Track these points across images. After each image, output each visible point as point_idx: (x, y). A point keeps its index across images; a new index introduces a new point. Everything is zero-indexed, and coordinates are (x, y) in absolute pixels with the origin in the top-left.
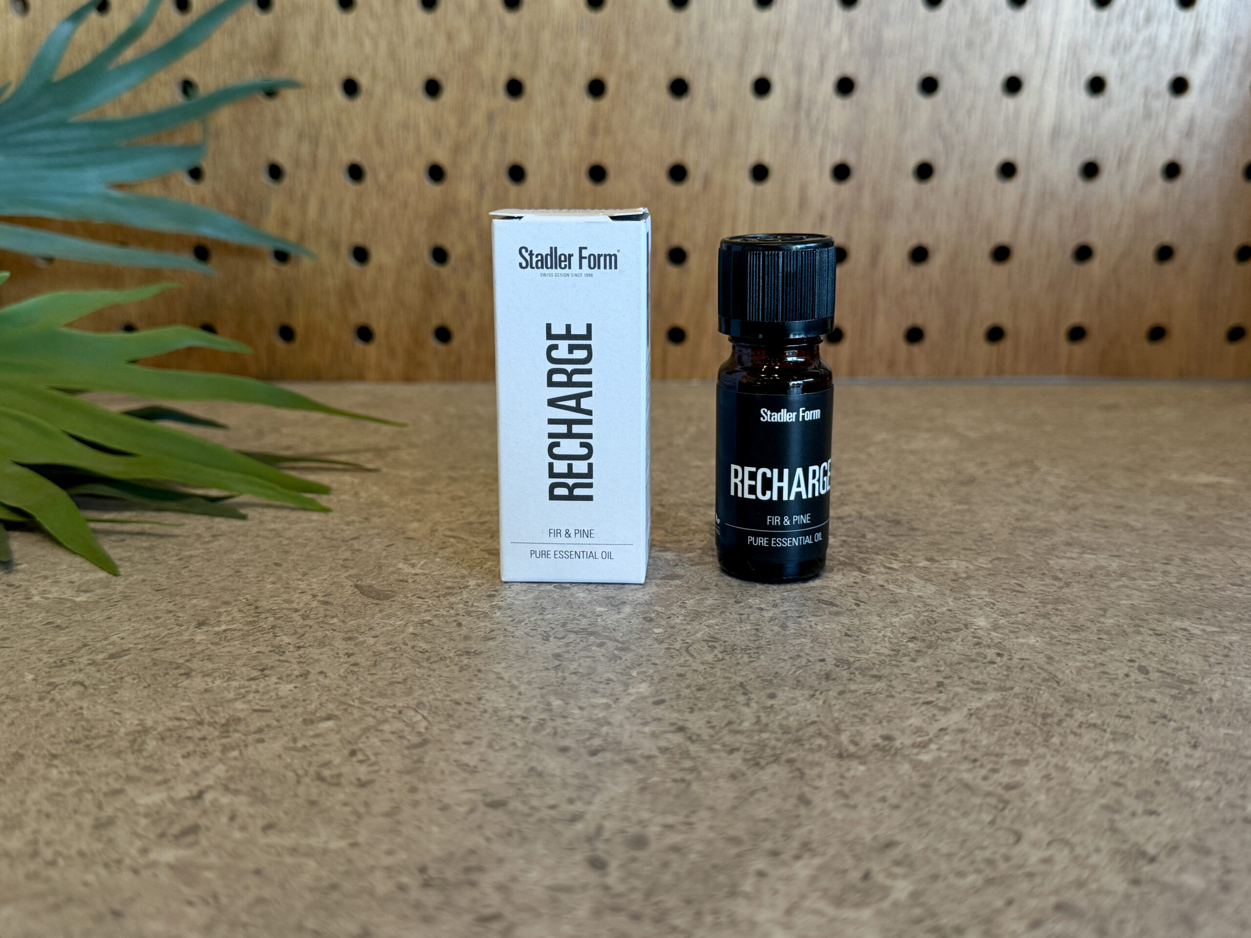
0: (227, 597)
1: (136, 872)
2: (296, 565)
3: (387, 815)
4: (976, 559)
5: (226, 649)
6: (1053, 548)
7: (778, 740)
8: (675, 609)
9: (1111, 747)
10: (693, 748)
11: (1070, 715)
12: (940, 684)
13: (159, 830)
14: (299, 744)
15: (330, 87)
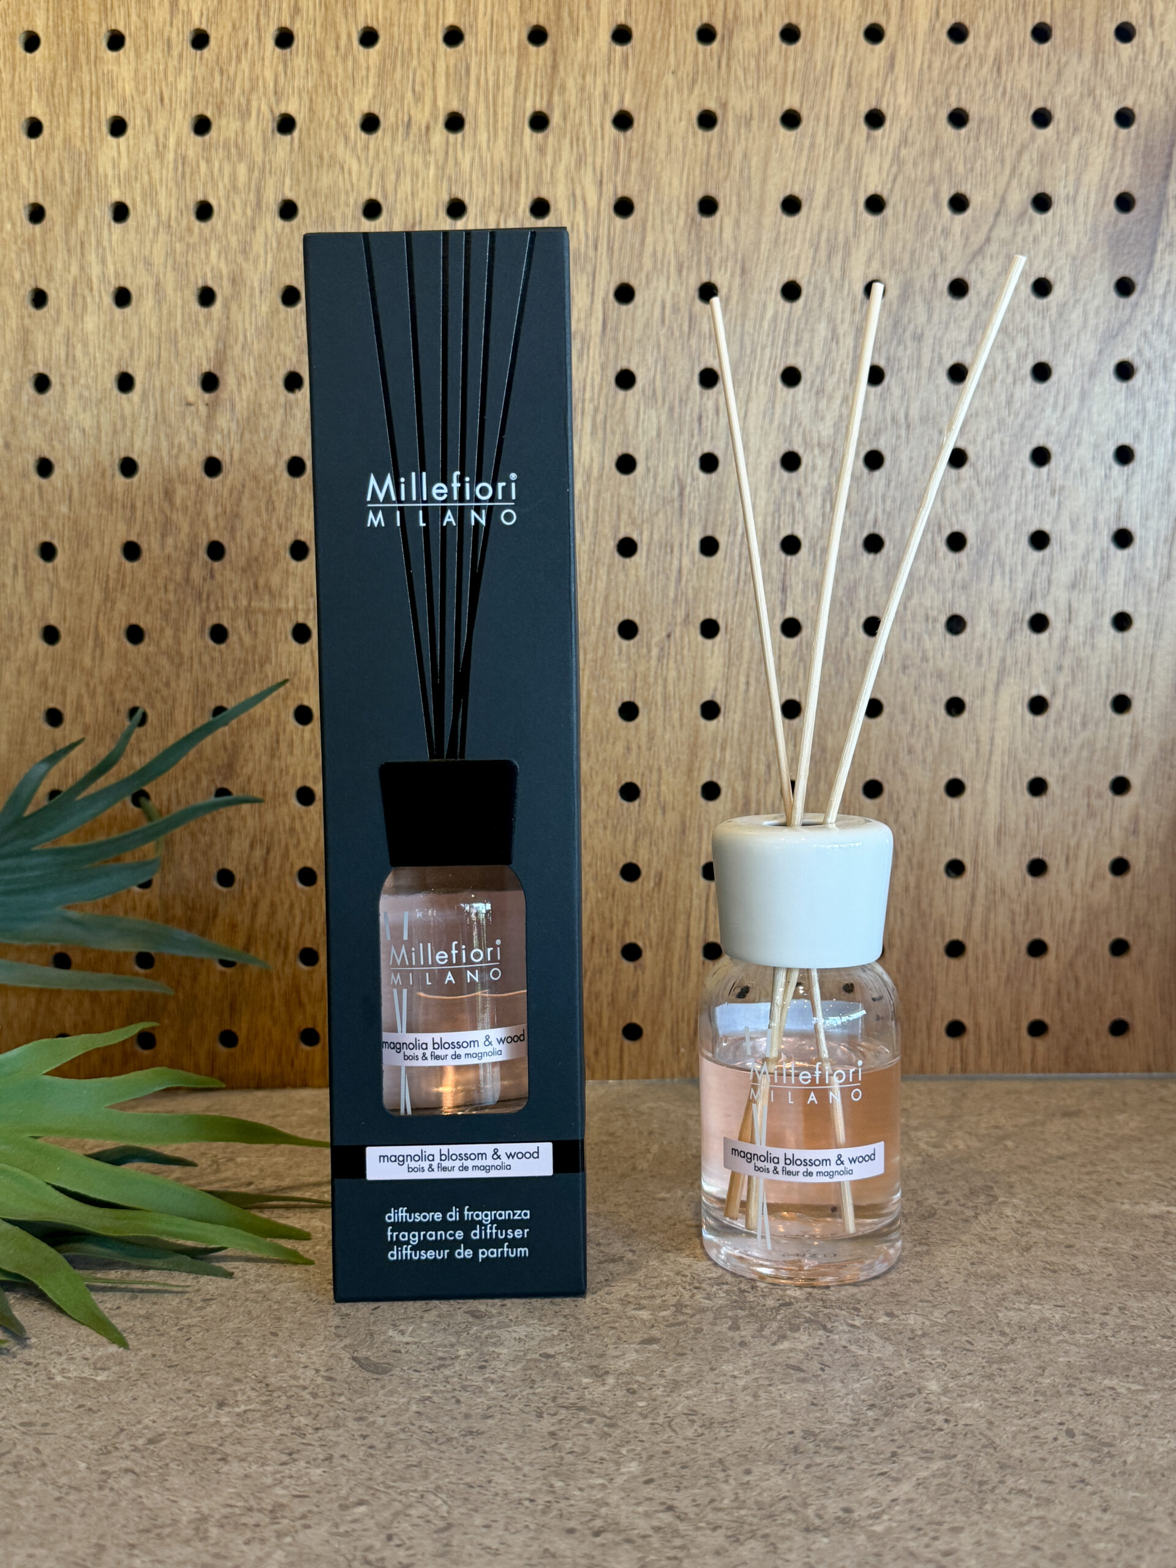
2: (291, 1335)
4: (931, 1313)
5: (252, 1432)
6: (1004, 1298)
7: (754, 1516)
8: (655, 1377)
9: (1035, 1512)
10: (682, 1527)
11: (1002, 1482)
12: (894, 1454)
14: (342, 1529)
15: (285, 795)
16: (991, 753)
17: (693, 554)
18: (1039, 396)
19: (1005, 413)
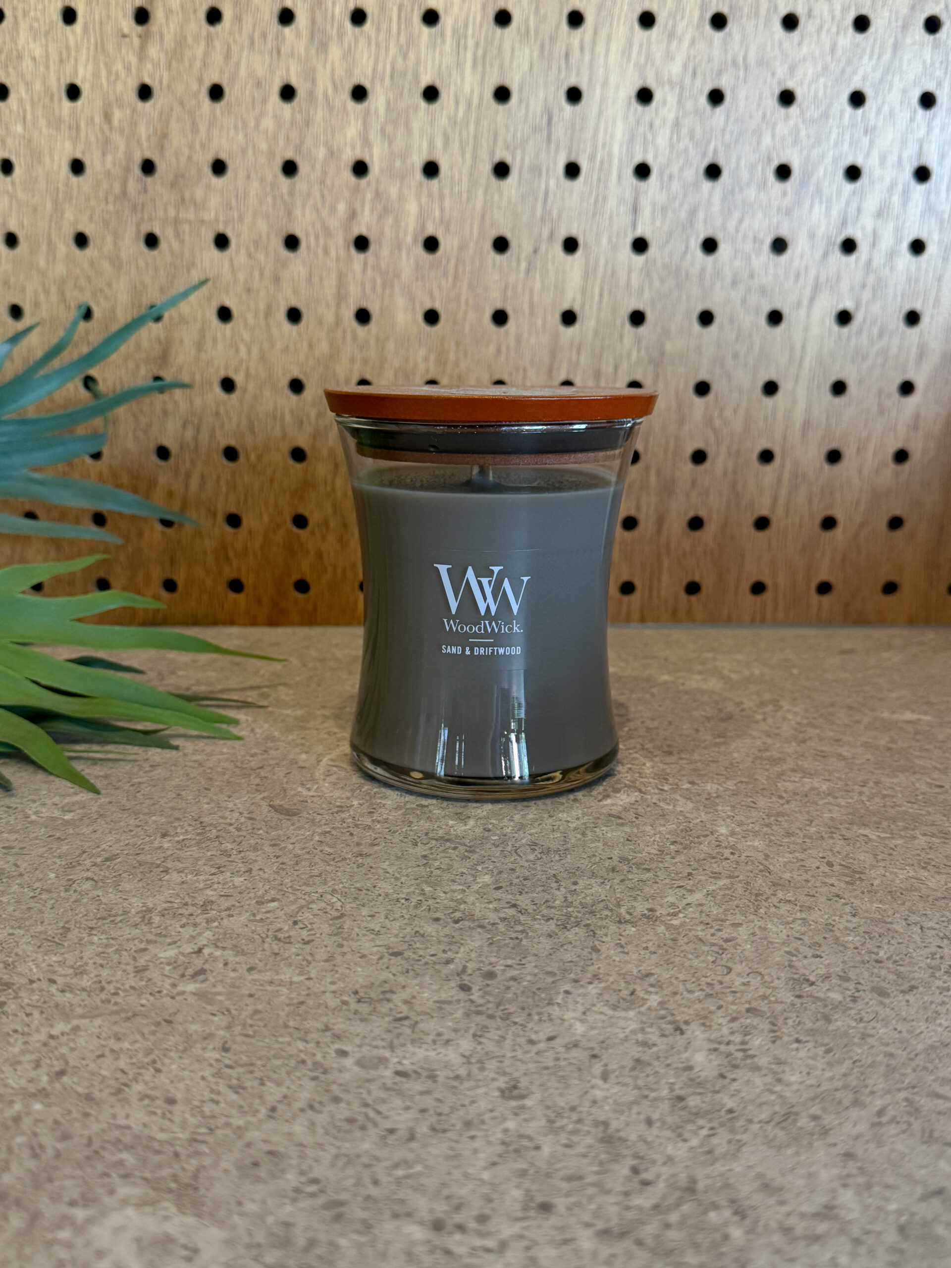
0: (177, 814)
1: (173, 998)
2: (221, 790)
3: (326, 961)
4: (725, 782)
5: (188, 853)
6: (783, 773)
7: (579, 912)
9: (799, 915)
10: (522, 918)
11: (774, 895)
12: (690, 874)
13: (180, 973)
14: (258, 918)
15: (211, 384)
16: (802, 358)
17: (558, 179)
18: (858, 45)
19: (828, 59)
